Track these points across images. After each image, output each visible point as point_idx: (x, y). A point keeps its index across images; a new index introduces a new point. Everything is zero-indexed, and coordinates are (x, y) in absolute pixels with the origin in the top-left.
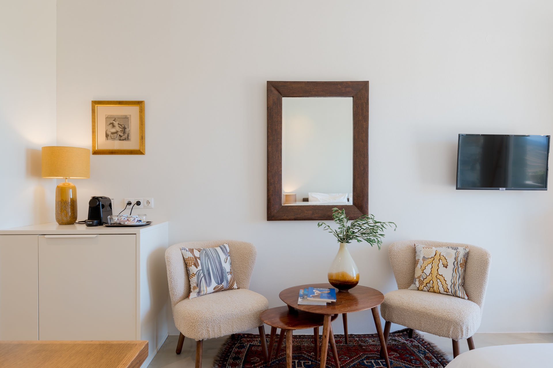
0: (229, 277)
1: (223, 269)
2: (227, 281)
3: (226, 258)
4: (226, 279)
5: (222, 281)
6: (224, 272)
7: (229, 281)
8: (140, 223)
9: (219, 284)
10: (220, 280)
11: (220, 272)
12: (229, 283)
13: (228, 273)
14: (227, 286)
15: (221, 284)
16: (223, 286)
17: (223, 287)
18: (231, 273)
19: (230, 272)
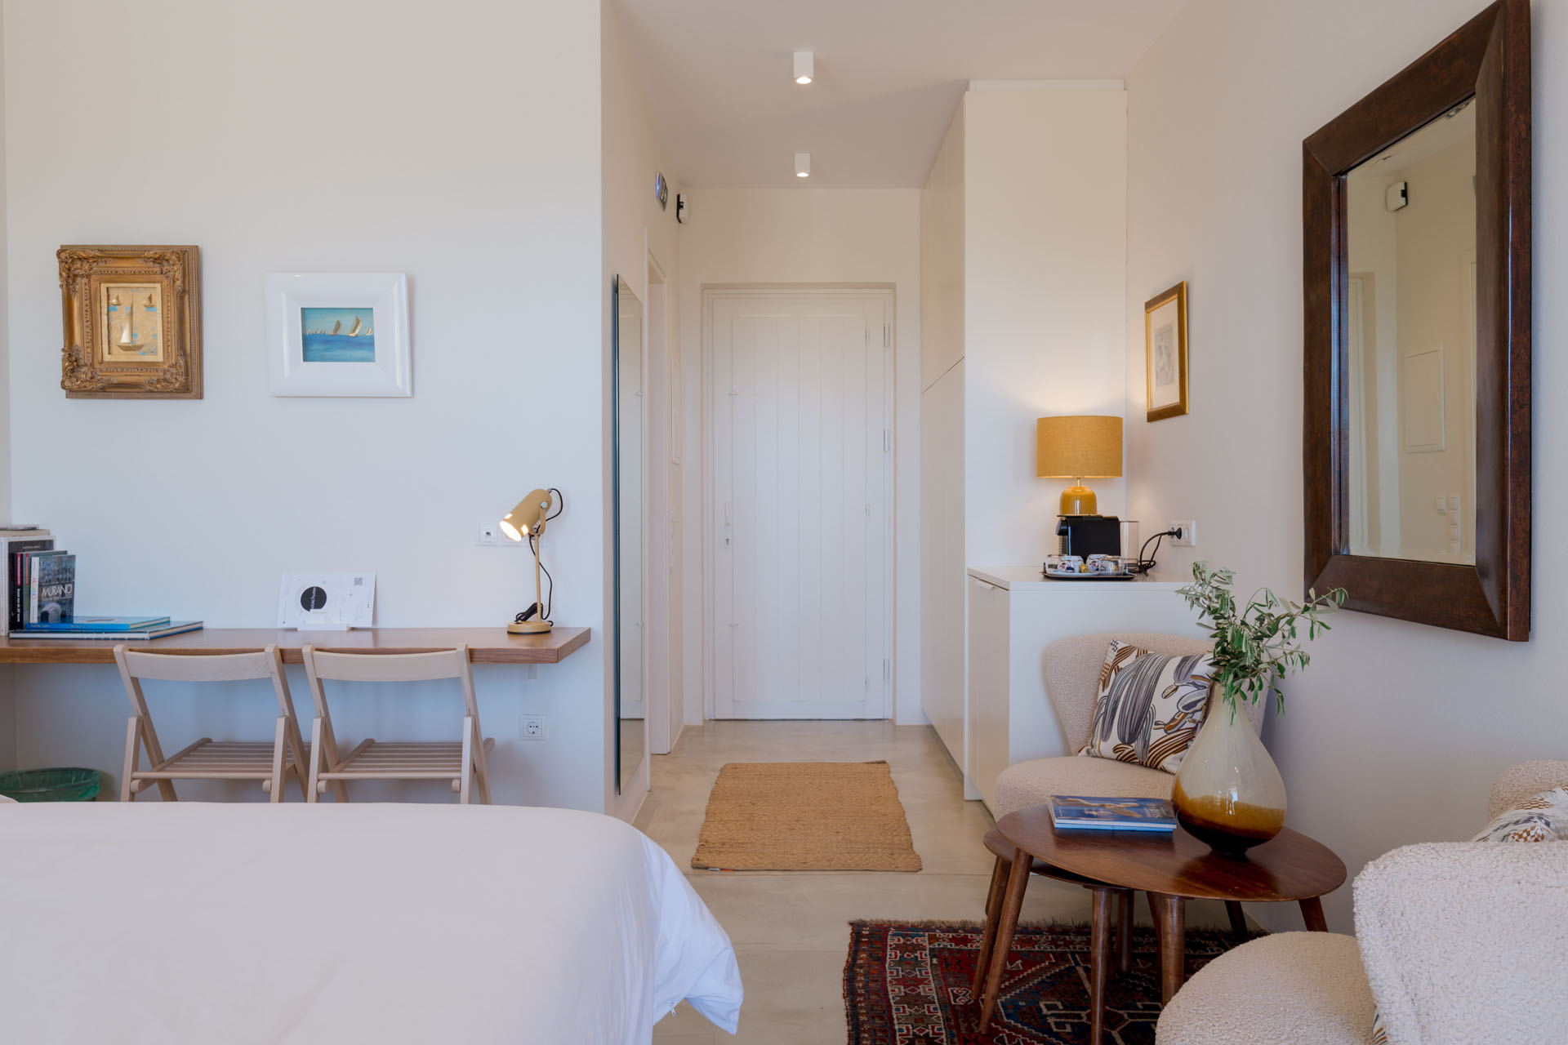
0: (1156, 735)
1: (1150, 709)
2: (1146, 743)
3: (1174, 687)
4: (1144, 737)
5: (1132, 738)
6: (1146, 717)
7: (1151, 743)
8: (1070, 574)
9: (1124, 743)
10: (1130, 734)
11: (1137, 715)
12: (1149, 749)
13: (1156, 724)
14: (1145, 757)
15: (1129, 744)
16: (1133, 750)
17: (1134, 755)
18: (1168, 728)
19: (1166, 725)
